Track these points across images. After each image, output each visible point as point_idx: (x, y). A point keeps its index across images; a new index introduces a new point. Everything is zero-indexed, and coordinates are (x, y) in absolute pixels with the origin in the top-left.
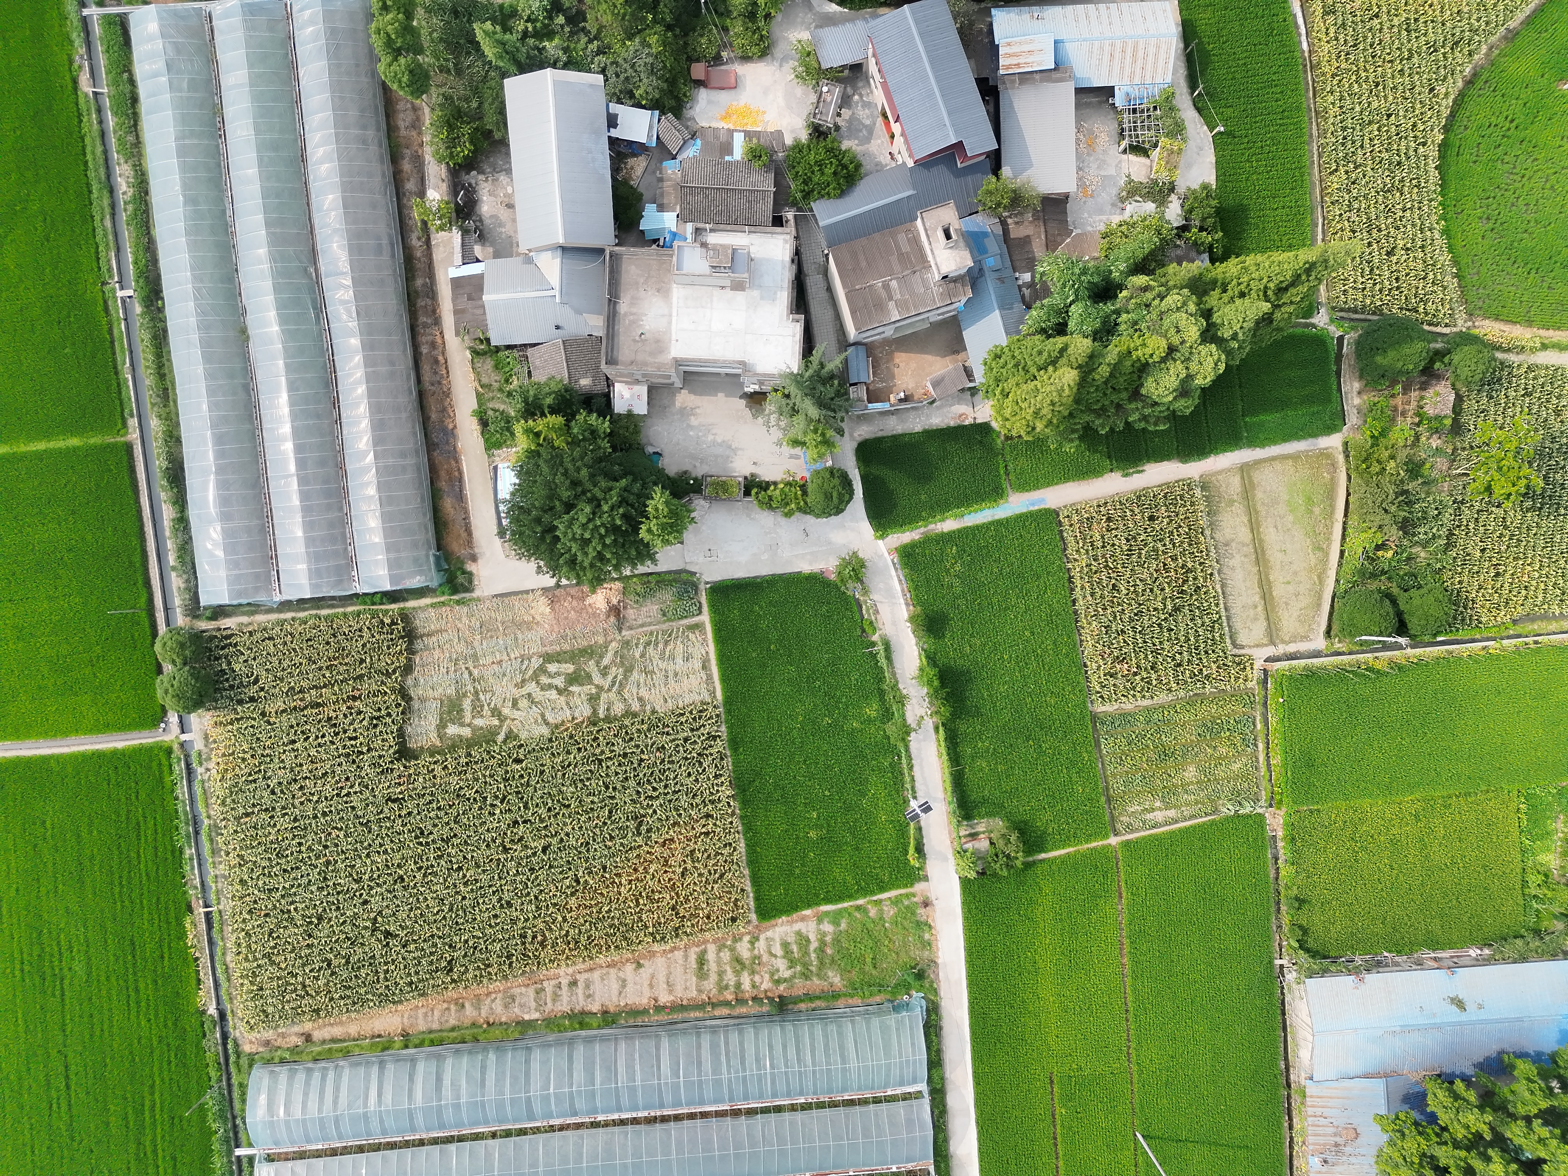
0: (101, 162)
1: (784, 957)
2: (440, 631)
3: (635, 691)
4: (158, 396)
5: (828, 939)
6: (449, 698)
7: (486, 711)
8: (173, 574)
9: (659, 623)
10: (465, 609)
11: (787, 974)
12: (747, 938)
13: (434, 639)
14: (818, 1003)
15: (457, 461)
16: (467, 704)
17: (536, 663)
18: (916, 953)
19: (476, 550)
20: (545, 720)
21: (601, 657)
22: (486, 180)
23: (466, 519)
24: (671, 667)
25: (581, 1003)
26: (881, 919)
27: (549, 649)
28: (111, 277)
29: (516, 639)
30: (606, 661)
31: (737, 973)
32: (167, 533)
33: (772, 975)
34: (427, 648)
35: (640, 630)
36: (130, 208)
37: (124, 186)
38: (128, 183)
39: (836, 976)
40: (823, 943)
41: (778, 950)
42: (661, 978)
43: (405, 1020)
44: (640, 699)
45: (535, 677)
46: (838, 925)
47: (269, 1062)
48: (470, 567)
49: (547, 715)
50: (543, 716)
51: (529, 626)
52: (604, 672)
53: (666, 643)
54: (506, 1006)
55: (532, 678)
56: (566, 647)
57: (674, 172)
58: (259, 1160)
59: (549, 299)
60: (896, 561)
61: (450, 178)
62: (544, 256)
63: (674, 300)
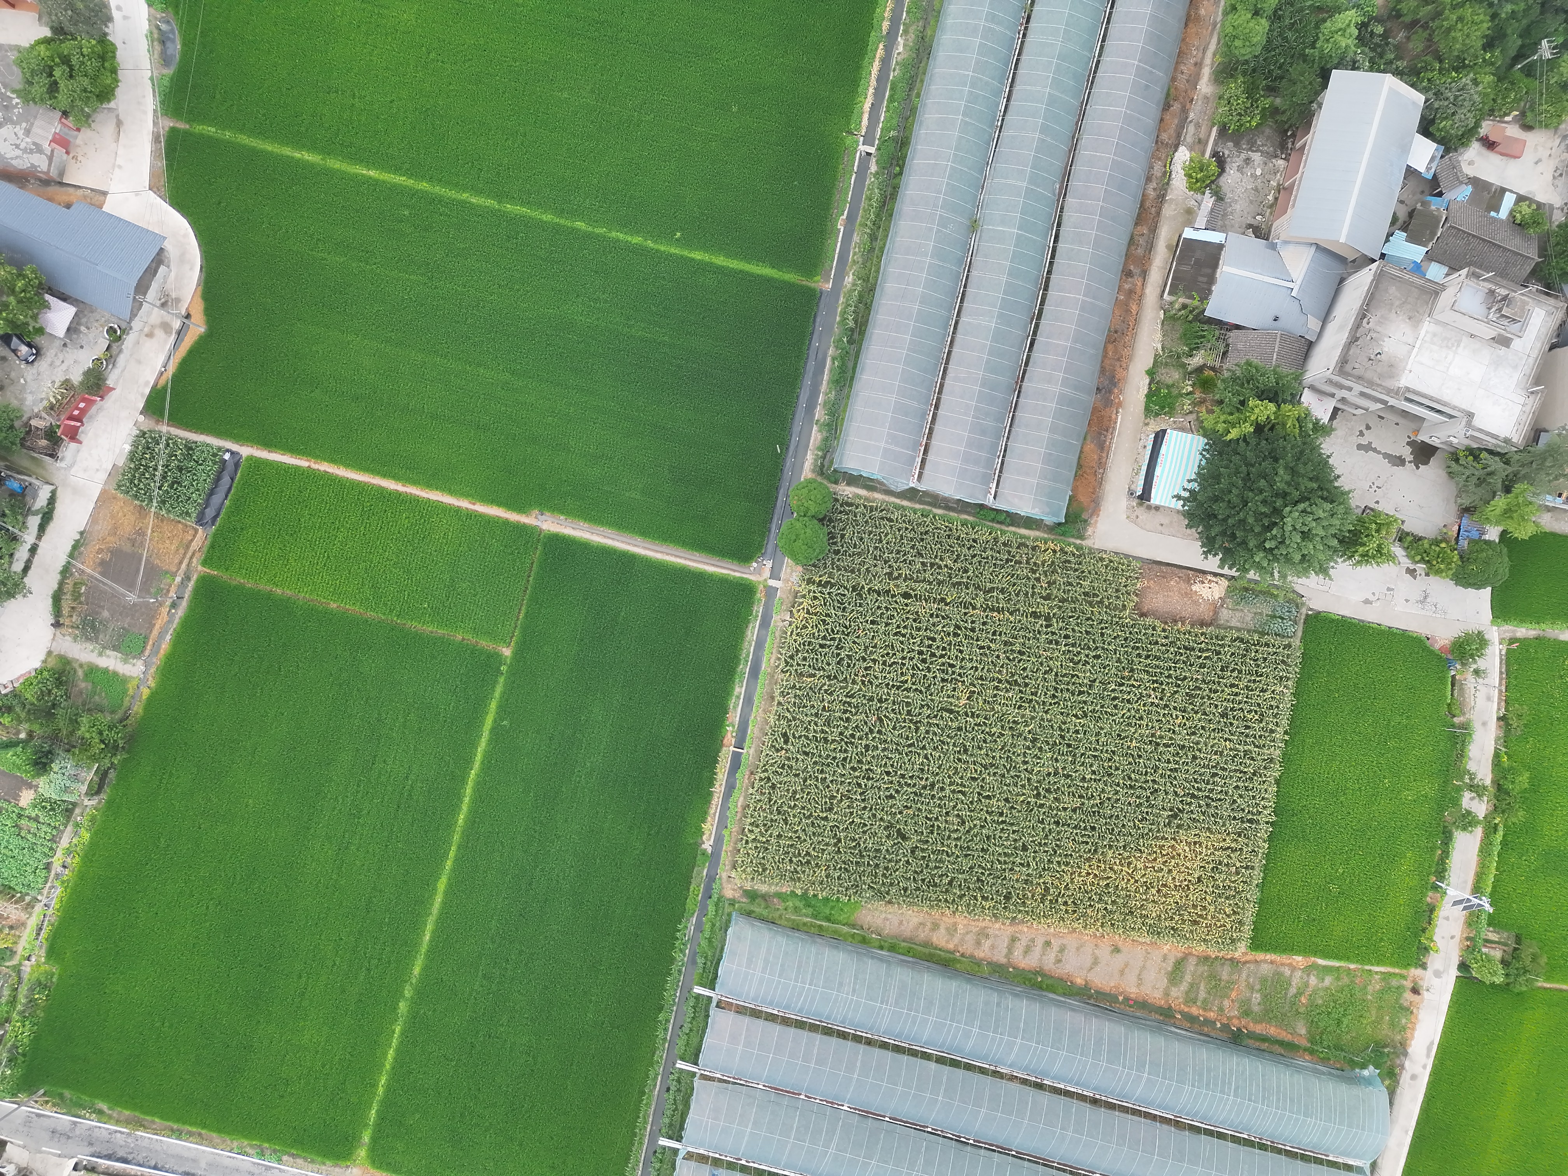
1: (1259, 991)
4: (863, 256)
5: (1309, 990)
8: (815, 428)
11: (1257, 1009)
14: (1280, 1049)
15: (1114, 411)
18: (1387, 1033)
19: (1101, 504)
22: (1239, 155)
23: (1103, 469)
25: (1049, 963)
26: (1367, 990)
28: (859, 130)
31: (1209, 991)
32: (823, 388)
33: (1242, 1004)
36: (900, 69)
37: (901, 50)
38: (906, 45)
39: (1302, 1028)
40: (1299, 993)
41: (1256, 984)
42: (1135, 969)
43: (880, 919)
46: (1323, 979)
47: (750, 914)
48: (1089, 516)
54: (979, 943)
57: (1438, 209)
58: (714, 1004)
59: (1285, 290)
60: (1504, 652)
61: (1216, 143)
62: (1291, 247)
63: (1423, 333)
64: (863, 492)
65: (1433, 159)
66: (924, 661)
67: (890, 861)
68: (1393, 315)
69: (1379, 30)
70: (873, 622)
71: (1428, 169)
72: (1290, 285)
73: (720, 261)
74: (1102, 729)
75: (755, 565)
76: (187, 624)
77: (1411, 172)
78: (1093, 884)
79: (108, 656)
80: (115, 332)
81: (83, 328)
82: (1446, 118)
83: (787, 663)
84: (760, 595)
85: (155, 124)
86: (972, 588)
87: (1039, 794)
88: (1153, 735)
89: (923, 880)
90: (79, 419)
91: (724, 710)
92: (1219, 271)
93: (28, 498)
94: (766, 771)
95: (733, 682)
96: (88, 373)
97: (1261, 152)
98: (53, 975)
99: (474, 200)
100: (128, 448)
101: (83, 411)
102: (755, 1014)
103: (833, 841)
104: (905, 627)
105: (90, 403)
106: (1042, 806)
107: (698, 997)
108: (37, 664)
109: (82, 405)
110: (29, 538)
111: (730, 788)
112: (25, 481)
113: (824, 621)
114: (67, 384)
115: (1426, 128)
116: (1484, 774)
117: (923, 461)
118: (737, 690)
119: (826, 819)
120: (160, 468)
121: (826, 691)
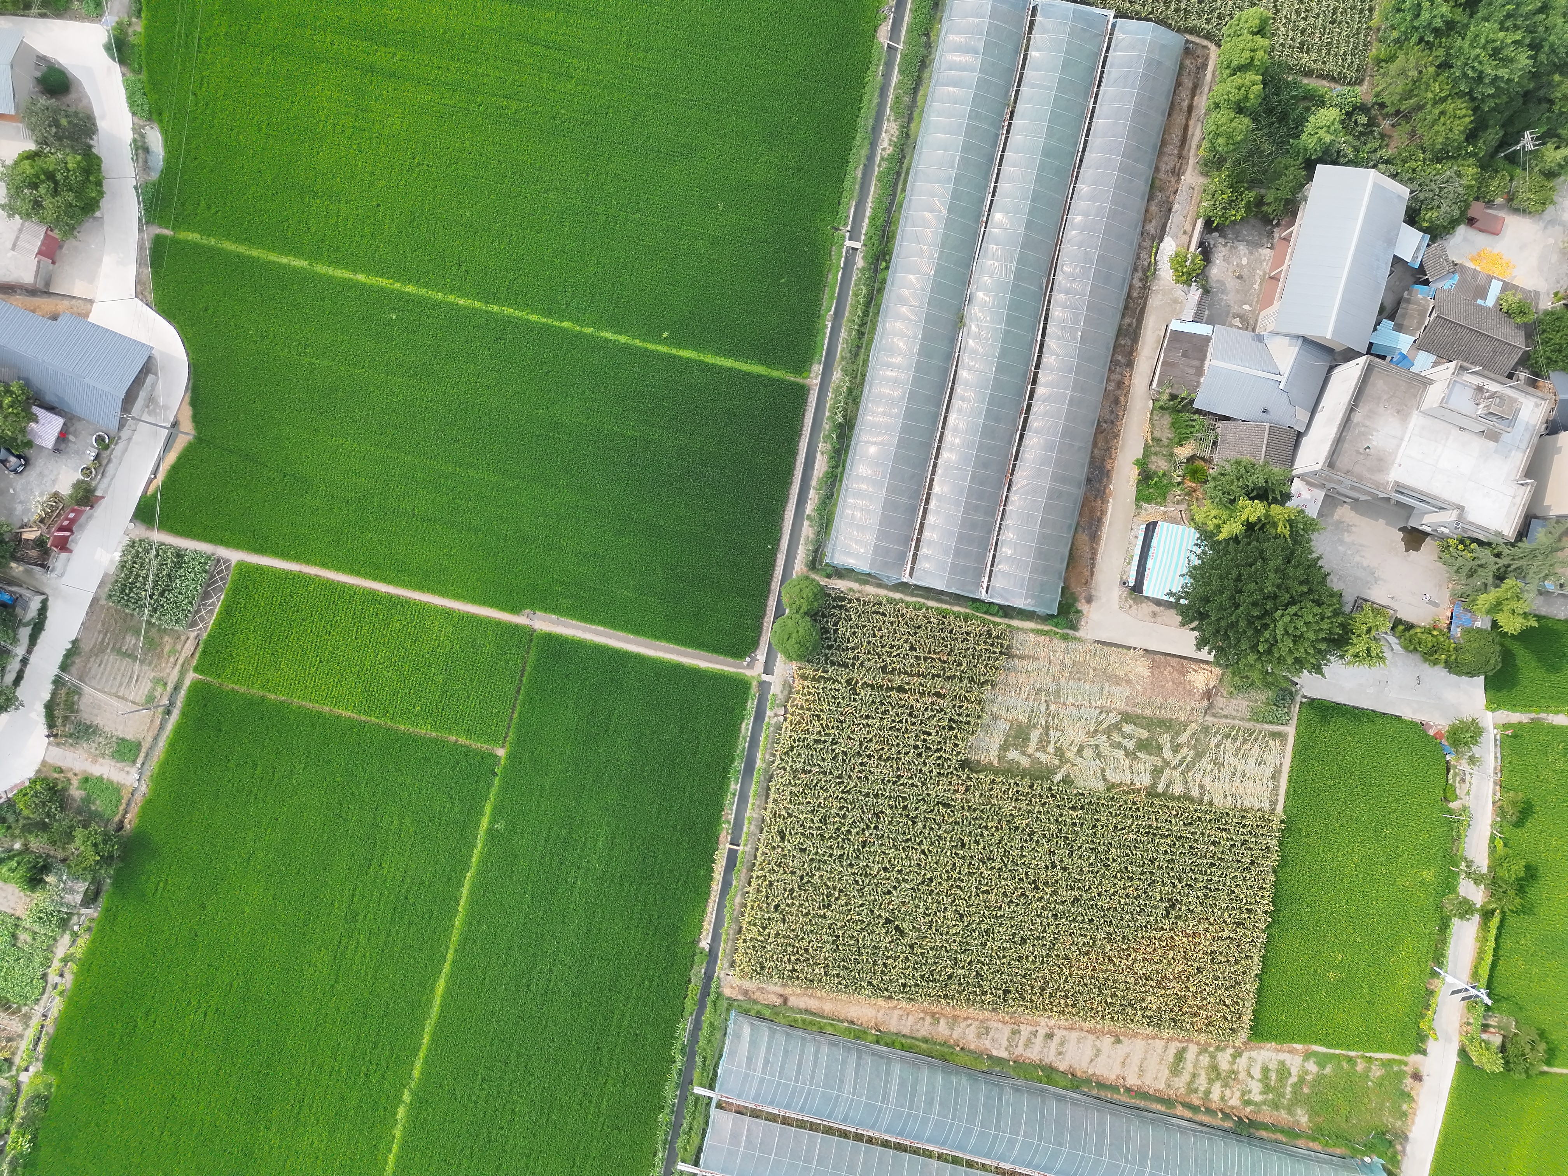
0: (874, 113)
1: (1260, 1081)
2: (1033, 658)
3: (1199, 777)
4: (851, 352)
5: (1309, 1078)
6: (1020, 724)
7: (1051, 749)
8: (806, 523)
9: (1242, 719)
10: (1064, 645)
11: (1258, 1098)
12: (1230, 1051)
13: (1025, 662)
14: (1280, 1137)
15: (1104, 501)
16: (1035, 735)
17: (1114, 718)
18: (1388, 1120)
19: (1094, 593)
20: (1104, 776)
21: (1178, 734)
22: (1225, 245)
23: (1093, 559)
24: (1241, 766)
25: (1050, 1057)
26: (1367, 1076)
27: (1130, 709)
28: (845, 225)
29: (1102, 689)
30: (1181, 739)
31: (1211, 1081)
32: (814, 483)
33: (1243, 1093)
34: (1014, 669)
35: (1224, 720)
36: (884, 165)
37: (886, 145)
38: (890, 140)
39: (1304, 1116)
40: (1302, 1080)
41: (1257, 1072)
42: (1136, 1060)
43: (880, 1015)
44: (1202, 787)
45: (1108, 732)
46: (1324, 1068)
47: (746, 1012)
48: (1082, 606)
49: (1107, 771)
50: (1103, 771)
51: (1118, 680)
52: (1176, 749)
53: (1245, 741)
54: (979, 1036)
55: (1104, 730)
56: (1148, 712)
57: (1425, 299)
58: (713, 1105)
59: (1272, 383)
60: (1498, 737)
61: (1202, 234)
62: (1279, 340)
63: (1411, 426)
64: (855, 586)
65: (1418, 249)
66: (920, 755)
67: (888, 958)
68: (1381, 409)
69: (1363, 119)
70: (867, 717)
71: (1415, 257)
72: (1278, 378)
73: (709, 359)
74: (1097, 820)
75: (748, 659)
76: (179, 731)
77: (1397, 260)
78: (1091, 978)
79: (101, 765)
80: (103, 440)
81: (71, 437)
82: (1432, 209)
83: (782, 760)
84: (754, 690)
85: (140, 230)
86: (966, 681)
87: (1037, 888)
88: (1150, 826)
89: (922, 976)
90: (68, 529)
91: (720, 808)
92: (1207, 364)
93: (18, 610)
94: (762, 869)
95: (729, 779)
96: (78, 485)
97: (1247, 241)
98: (50, 1086)
99: (461, 302)
100: (117, 556)
101: (73, 521)
102: (755, 1114)
103: (831, 939)
104: (901, 721)
105: (79, 513)
106: (1040, 899)
107: (697, 1098)
108: (31, 774)
109: (72, 515)
110: (20, 651)
111: (726, 884)
112: (15, 593)
113: (818, 716)
114: (56, 495)
115: (1412, 218)
116: (1482, 862)
117: (915, 556)
118: (732, 786)
119: (824, 917)
120: (151, 577)
121: (821, 788)
